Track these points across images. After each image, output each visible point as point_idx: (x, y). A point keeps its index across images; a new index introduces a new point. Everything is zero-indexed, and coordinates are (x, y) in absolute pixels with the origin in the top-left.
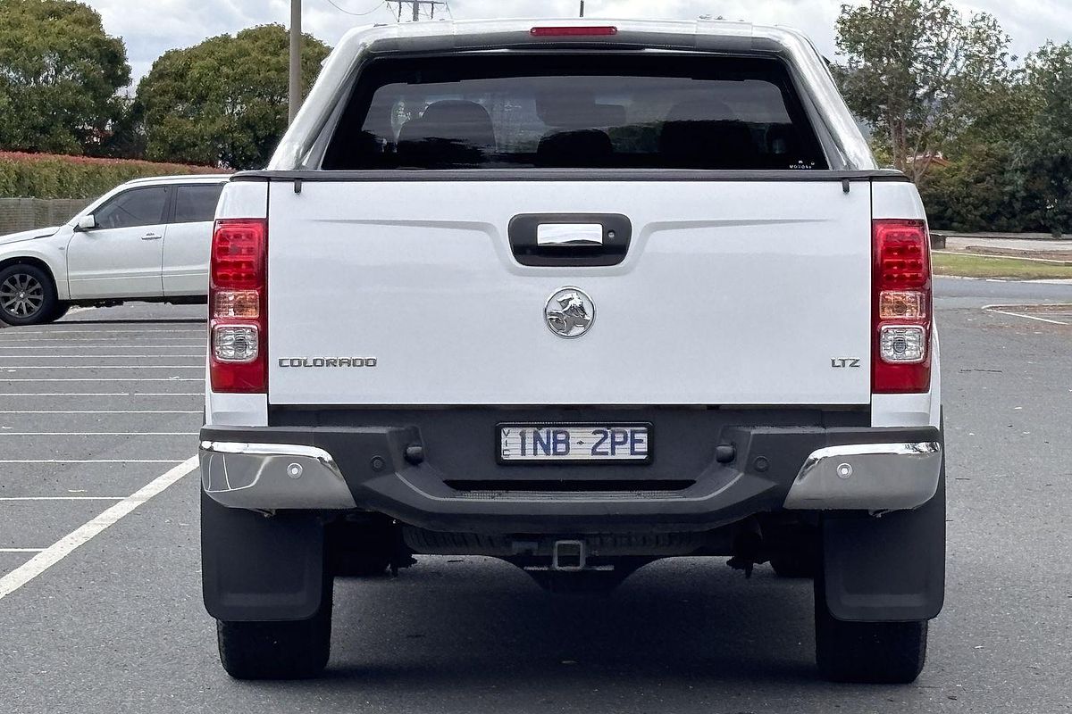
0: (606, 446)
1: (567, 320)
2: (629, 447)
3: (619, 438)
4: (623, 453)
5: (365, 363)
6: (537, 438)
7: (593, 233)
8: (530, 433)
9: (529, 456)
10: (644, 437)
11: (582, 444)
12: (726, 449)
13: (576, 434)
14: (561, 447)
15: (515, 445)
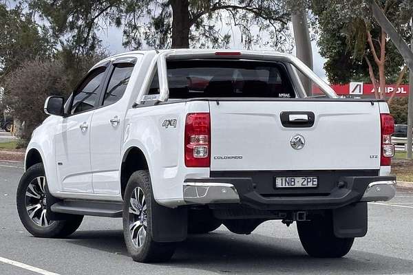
0: (305, 183)
1: (297, 144)
2: (312, 183)
3: (309, 180)
4: (310, 185)
5: (239, 157)
6: (286, 180)
7: (305, 117)
8: (284, 179)
9: (284, 186)
10: (316, 180)
11: (299, 182)
12: (342, 183)
13: (297, 179)
14: (293, 183)
15: (280, 183)
